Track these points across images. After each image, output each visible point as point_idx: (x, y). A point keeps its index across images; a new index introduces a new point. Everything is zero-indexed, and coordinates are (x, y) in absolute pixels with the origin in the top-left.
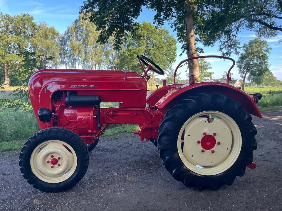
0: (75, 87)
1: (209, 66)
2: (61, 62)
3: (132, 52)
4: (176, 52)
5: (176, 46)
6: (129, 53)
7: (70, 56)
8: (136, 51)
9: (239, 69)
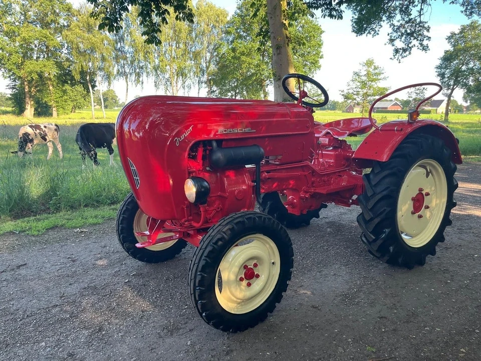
0: (224, 132)
1: (382, 76)
2: (118, 73)
3: (238, 51)
4: (321, 50)
5: (322, 39)
6: (233, 54)
7: (132, 62)
8: (245, 50)
9: (441, 80)
